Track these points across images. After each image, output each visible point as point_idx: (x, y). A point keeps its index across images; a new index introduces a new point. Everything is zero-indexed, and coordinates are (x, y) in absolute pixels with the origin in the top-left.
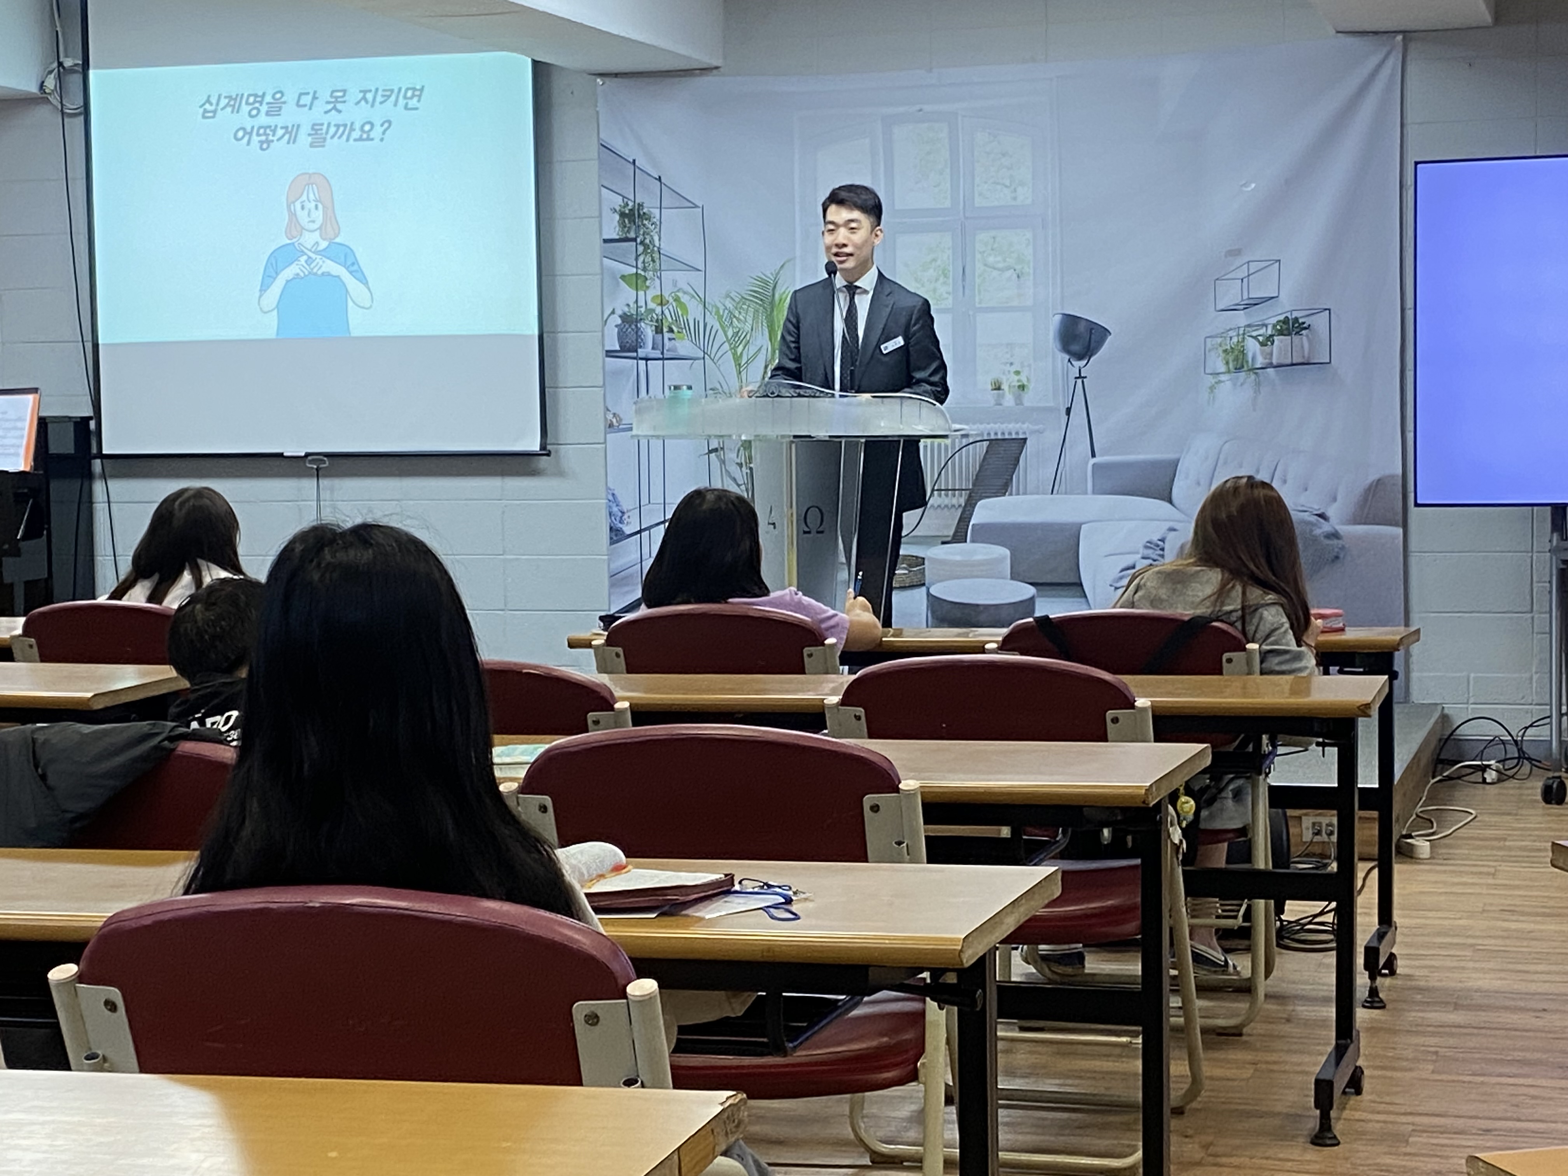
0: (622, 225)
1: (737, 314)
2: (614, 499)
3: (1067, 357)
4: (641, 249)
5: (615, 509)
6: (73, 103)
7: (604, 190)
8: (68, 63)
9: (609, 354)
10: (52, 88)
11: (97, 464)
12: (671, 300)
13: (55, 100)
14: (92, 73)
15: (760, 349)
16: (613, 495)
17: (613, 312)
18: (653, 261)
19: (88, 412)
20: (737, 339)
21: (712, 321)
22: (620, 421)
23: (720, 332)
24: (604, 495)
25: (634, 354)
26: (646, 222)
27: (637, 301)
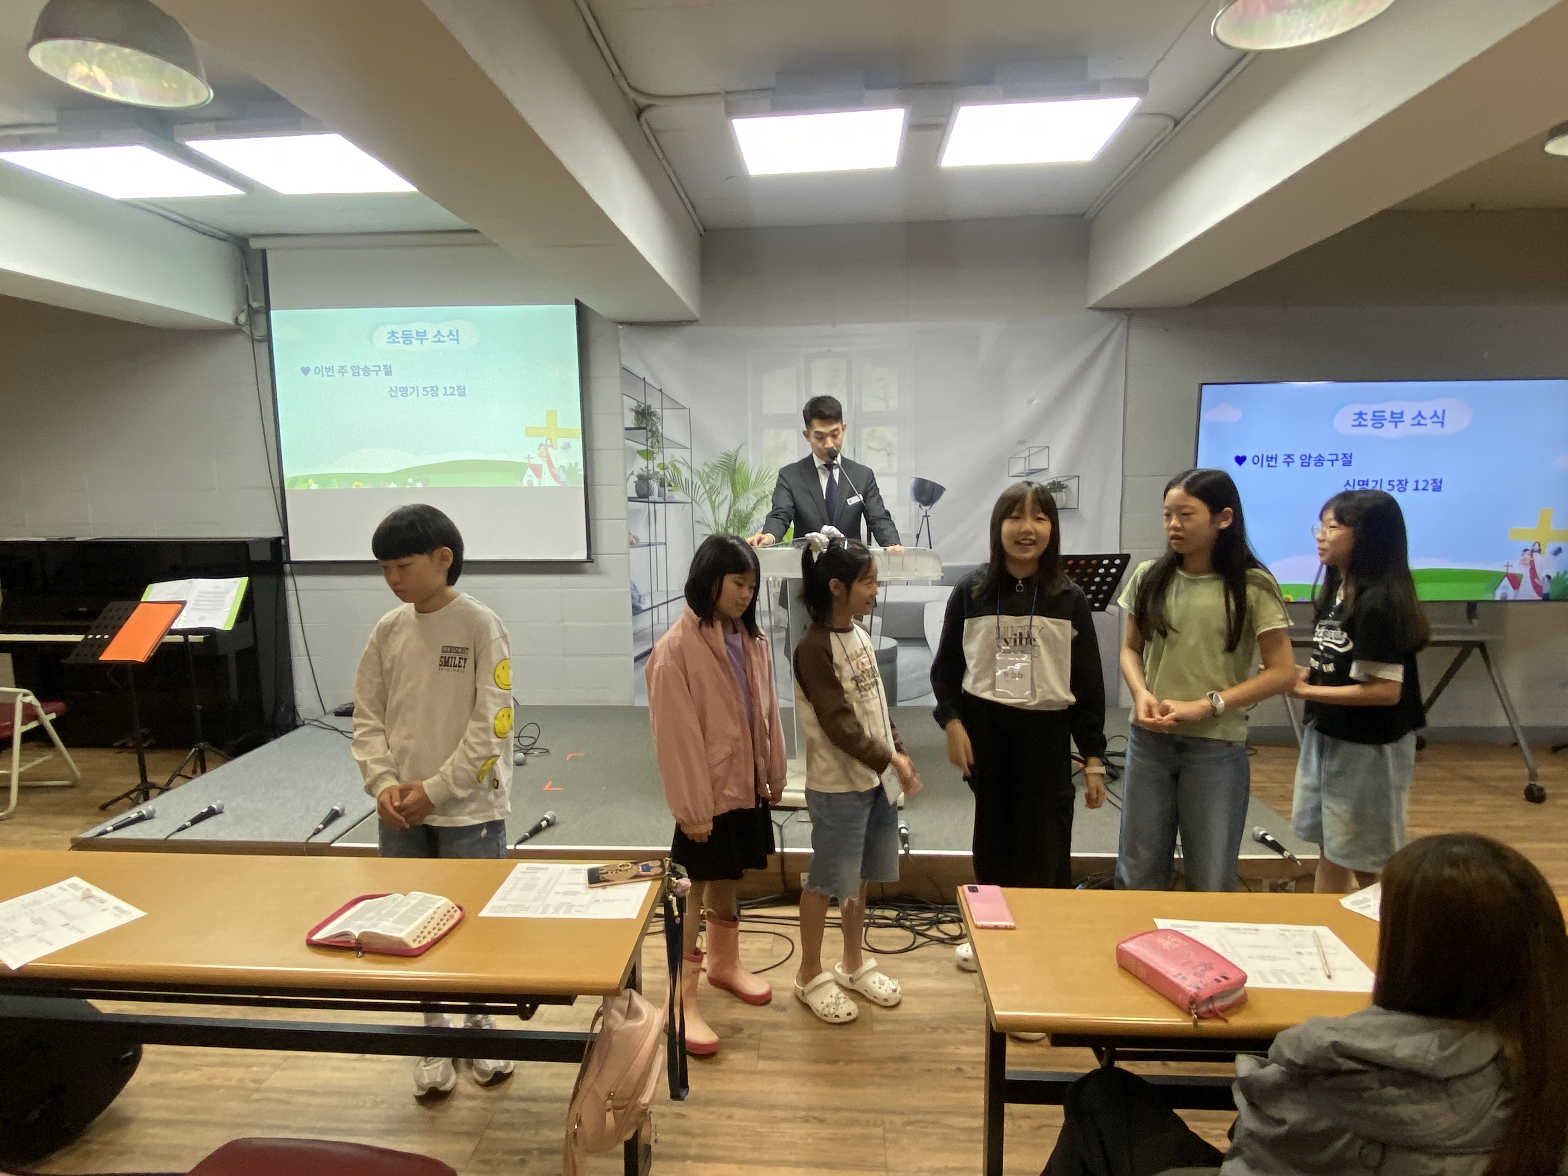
0: (637, 419)
1: (711, 475)
2: (634, 588)
3: (918, 504)
4: (650, 434)
5: (635, 594)
6: (260, 333)
7: (625, 397)
8: (255, 305)
9: (631, 499)
10: (244, 321)
11: (287, 567)
12: (670, 466)
13: (246, 329)
14: (272, 313)
15: (726, 497)
16: (634, 586)
17: (632, 474)
18: (658, 442)
19: (281, 535)
20: (712, 492)
21: (696, 480)
22: (638, 540)
23: (702, 487)
24: (629, 586)
25: (646, 500)
26: (653, 418)
27: (647, 467)
